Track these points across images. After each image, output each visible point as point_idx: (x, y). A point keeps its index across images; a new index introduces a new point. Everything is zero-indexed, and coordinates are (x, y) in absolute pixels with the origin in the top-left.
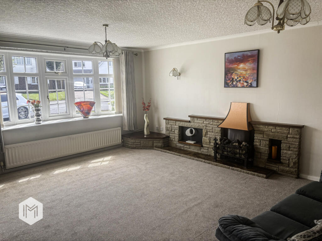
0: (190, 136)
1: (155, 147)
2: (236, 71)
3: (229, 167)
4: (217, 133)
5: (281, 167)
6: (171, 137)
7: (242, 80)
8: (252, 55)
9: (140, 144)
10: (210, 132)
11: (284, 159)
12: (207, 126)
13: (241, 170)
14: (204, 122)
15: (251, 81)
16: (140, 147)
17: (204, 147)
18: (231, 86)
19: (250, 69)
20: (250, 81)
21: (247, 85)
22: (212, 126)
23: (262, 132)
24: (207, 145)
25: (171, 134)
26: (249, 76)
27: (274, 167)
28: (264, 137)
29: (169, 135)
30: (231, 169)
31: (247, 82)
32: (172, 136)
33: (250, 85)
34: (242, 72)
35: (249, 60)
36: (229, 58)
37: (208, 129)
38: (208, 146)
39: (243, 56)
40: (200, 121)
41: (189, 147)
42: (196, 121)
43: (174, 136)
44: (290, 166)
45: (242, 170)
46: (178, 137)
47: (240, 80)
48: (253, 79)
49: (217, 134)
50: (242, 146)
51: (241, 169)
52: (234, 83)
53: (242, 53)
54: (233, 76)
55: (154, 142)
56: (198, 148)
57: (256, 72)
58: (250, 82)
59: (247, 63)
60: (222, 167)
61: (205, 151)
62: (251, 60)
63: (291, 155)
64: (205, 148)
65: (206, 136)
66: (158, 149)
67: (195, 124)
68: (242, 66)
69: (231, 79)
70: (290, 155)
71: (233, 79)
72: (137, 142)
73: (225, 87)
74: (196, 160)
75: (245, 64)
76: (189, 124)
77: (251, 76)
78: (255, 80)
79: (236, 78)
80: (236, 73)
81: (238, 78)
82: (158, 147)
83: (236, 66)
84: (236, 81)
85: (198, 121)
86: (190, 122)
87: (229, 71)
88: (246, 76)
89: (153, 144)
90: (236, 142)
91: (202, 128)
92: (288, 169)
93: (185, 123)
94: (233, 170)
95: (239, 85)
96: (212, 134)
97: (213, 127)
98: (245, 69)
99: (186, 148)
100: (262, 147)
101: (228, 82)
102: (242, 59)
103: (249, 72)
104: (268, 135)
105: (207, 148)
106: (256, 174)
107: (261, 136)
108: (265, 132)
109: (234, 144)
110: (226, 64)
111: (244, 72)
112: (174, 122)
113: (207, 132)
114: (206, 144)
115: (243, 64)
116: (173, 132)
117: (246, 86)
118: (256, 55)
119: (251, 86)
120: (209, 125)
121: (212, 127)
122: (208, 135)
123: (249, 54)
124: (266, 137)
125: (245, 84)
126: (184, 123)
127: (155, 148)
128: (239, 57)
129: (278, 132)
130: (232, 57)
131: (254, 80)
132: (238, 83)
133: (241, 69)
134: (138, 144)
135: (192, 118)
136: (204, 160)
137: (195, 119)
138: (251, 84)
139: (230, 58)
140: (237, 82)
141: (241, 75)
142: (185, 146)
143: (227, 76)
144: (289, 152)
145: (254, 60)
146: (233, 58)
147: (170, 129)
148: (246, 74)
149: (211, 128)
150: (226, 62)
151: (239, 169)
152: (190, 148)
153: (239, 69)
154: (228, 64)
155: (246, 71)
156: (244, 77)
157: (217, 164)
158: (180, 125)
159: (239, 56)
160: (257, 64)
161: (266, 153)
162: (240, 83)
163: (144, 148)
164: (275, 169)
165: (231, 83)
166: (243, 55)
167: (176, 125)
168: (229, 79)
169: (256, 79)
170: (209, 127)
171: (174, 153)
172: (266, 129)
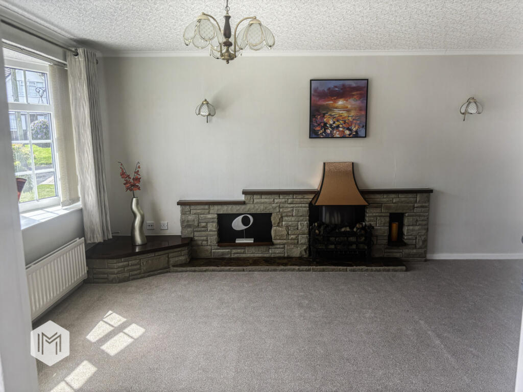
0: (242, 231)
1: (174, 266)
2: (331, 110)
3: (346, 267)
4: (301, 216)
5: (406, 251)
6: (196, 238)
7: (341, 126)
8: (358, 87)
9: (138, 266)
10: (287, 216)
11: (409, 239)
12: (283, 207)
13: (367, 268)
14: (276, 201)
15: (357, 128)
16: (140, 274)
17: (277, 244)
18: (322, 135)
19: (355, 109)
20: (355, 127)
21: (350, 135)
22: (292, 205)
23: (379, 205)
24: (282, 241)
25: (196, 234)
26: (353, 120)
27: (397, 253)
28: (381, 213)
29: (192, 236)
30: (351, 270)
31: (350, 130)
32: (198, 236)
33: (354, 133)
34: (342, 113)
35: (353, 95)
36: (318, 88)
37: (285, 212)
38: (285, 241)
39: (344, 87)
40: (265, 199)
41: (243, 251)
42: (257, 199)
43: (207, 236)
44: (418, 246)
45: (369, 268)
46: (216, 237)
47: (338, 127)
48: (359, 125)
49: (302, 218)
50: (357, 230)
51: (367, 266)
52: (328, 131)
53: (341, 82)
54: (325, 120)
55: (171, 255)
56: (263, 248)
57: (363, 113)
58: (354, 129)
59: (350, 99)
60: (333, 270)
61: (277, 251)
62: (357, 94)
63: (420, 231)
64: (278, 246)
65: (281, 224)
66: (184, 269)
67: (256, 205)
68: (341, 102)
69: (322, 125)
70: (418, 232)
71: (325, 124)
72: (132, 265)
73: (310, 138)
74: (281, 270)
75: (347, 101)
76: (243, 207)
77: (357, 120)
78: (363, 127)
79: (331, 122)
80: (331, 115)
81: (334, 123)
82: (182, 265)
83: (332, 102)
84: (330, 127)
85: (263, 200)
86: (243, 203)
87: (318, 110)
88: (349, 119)
89: (168, 262)
90: (346, 226)
91: (271, 211)
92: (415, 251)
93: (234, 206)
94: (354, 271)
95: (337, 134)
96: (293, 219)
97: (293, 207)
98: (347, 107)
99: (235, 253)
100: (379, 228)
101: (318, 128)
102: (341, 91)
103: (353, 113)
104: (388, 208)
105: (282, 246)
106: (391, 268)
107: (378, 210)
108: (383, 205)
109: (343, 230)
110: (313, 98)
111: (345, 114)
112: (207, 207)
113: (282, 217)
114: (280, 239)
115: (343, 101)
116: (203, 227)
117: (348, 136)
118: (365, 87)
119: (356, 136)
120: (286, 205)
121: (291, 208)
122: (283, 223)
123: (353, 84)
124: (384, 211)
125: (347, 132)
126: (230, 207)
127: (172, 268)
128: (337, 89)
129: (402, 202)
130: (324, 88)
131: (361, 125)
132: (335, 132)
133: (339, 109)
134: (135, 267)
135: (249, 197)
136: (297, 267)
137: (255, 197)
138: (356, 132)
139: (321, 89)
140: (333, 129)
141: (341, 118)
142: (234, 251)
143: (314, 119)
144: (417, 228)
145: (361, 94)
146: (326, 90)
147: (196, 224)
148: (349, 117)
149: (289, 209)
150: (313, 95)
151: (364, 268)
152: (244, 253)
153: (336, 108)
154: (317, 99)
155: (348, 111)
156: (345, 121)
157: (323, 269)
158: (221, 212)
159: (336, 87)
160: (365, 101)
161: (385, 234)
162: (339, 131)
163: (149, 274)
164: (398, 255)
165: (321, 131)
166: (343, 85)
167: (209, 213)
168: (319, 125)
169: (364, 124)
170: (287, 207)
171: (229, 267)
172: (385, 200)
